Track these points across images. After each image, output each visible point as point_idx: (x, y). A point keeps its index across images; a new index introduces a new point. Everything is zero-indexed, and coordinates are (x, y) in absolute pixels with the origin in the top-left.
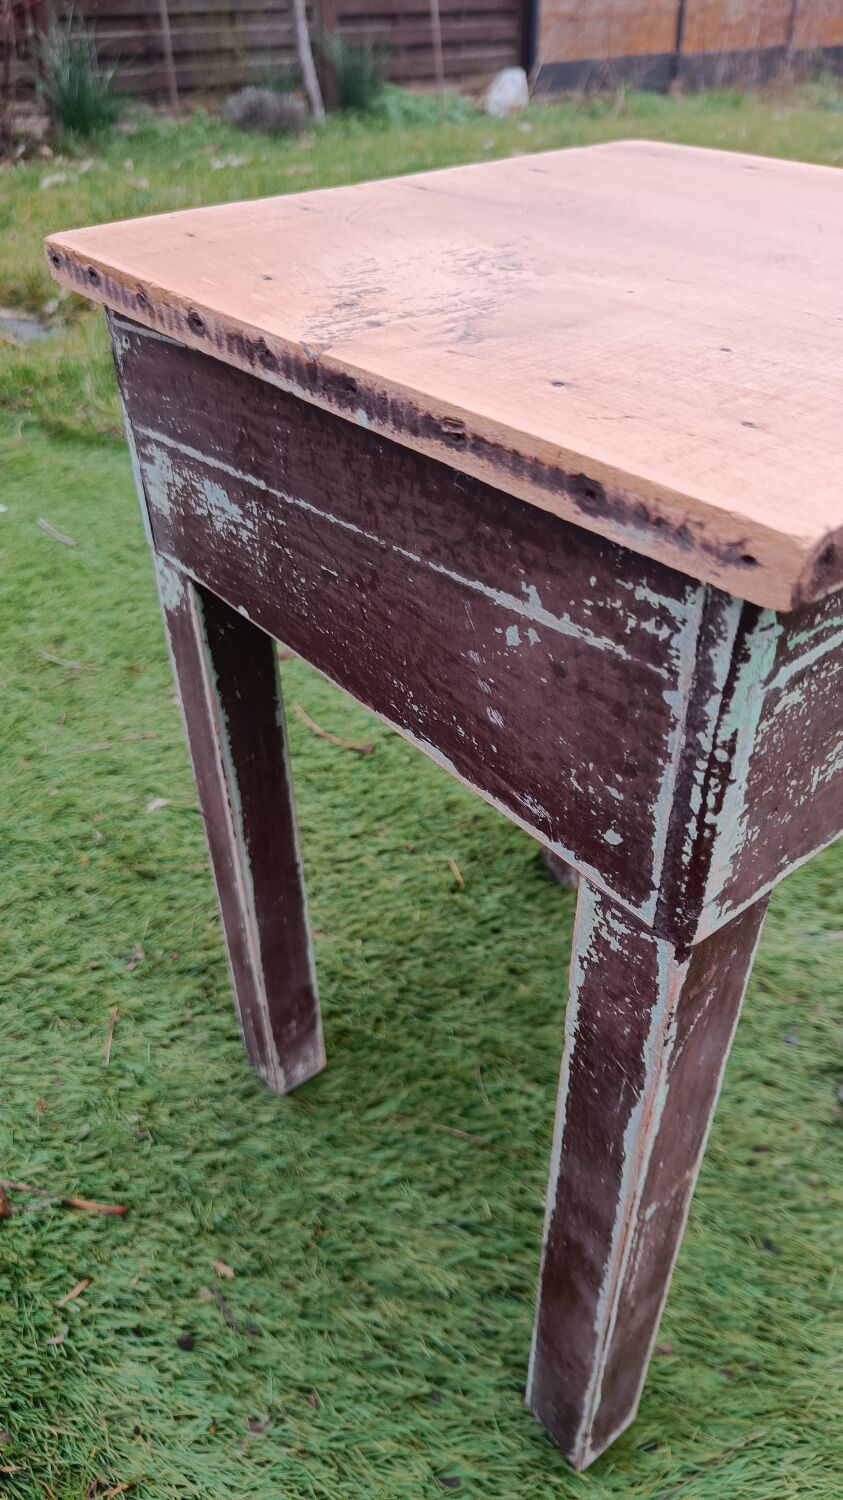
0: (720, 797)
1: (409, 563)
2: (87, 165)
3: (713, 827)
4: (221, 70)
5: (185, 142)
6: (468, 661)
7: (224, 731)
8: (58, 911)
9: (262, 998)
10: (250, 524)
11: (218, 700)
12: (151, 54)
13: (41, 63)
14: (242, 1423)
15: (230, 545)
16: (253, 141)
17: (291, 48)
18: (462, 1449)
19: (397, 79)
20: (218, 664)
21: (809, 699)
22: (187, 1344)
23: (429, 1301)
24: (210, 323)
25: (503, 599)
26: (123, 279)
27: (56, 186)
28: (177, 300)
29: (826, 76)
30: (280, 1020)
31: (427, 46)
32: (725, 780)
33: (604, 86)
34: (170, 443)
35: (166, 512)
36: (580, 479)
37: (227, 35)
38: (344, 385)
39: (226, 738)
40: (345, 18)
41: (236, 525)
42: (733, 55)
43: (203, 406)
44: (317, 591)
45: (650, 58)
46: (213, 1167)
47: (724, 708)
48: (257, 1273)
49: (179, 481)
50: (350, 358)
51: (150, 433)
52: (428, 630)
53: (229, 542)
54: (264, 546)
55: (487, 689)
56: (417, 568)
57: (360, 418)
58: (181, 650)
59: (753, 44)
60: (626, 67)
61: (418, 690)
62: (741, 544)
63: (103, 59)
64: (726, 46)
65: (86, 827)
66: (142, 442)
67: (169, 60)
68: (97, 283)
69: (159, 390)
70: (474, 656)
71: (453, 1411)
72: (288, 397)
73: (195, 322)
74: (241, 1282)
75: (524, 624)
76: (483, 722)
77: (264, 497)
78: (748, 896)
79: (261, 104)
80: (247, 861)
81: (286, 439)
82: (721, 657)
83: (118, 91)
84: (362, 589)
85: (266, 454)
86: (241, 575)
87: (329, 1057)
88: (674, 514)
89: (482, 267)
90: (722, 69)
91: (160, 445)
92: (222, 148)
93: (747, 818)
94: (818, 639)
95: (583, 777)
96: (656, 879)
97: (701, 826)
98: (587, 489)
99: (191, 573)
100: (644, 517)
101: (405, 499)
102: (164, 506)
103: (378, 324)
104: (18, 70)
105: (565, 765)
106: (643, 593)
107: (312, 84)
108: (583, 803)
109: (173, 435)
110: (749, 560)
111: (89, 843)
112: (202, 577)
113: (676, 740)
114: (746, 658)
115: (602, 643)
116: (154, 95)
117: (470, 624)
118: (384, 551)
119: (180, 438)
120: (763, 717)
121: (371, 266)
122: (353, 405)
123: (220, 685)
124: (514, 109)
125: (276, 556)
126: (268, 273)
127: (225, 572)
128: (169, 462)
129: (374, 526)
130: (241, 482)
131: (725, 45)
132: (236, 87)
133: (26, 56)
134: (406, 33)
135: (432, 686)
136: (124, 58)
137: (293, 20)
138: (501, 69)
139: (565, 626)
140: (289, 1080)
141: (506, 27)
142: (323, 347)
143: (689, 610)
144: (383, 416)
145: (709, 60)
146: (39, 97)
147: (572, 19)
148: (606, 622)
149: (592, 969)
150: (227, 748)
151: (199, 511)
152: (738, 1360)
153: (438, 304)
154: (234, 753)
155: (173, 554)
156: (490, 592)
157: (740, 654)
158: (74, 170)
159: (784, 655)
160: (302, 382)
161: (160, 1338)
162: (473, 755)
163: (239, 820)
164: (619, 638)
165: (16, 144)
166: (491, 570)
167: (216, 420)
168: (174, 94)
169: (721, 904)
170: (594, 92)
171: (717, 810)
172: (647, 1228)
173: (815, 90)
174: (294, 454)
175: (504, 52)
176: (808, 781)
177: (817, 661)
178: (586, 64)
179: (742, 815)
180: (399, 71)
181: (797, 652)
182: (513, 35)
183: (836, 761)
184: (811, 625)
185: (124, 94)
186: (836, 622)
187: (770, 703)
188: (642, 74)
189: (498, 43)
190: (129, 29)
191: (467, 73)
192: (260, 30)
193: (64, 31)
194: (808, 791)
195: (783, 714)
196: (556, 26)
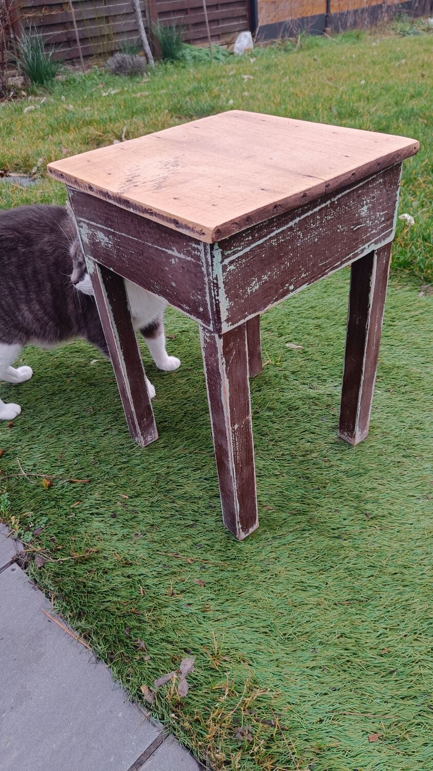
0: (218, 292)
1: (149, 246)
2: (44, 100)
3: (218, 300)
4: (104, 46)
5: (89, 83)
6: (166, 270)
7: (111, 312)
8: (60, 398)
9: (133, 409)
10: (111, 242)
11: (108, 301)
12: (70, 41)
13: (18, 51)
14: (133, 535)
15: (106, 250)
16: (121, 79)
17: (137, 31)
18: (203, 538)
19: (188, 41)
20: (107, 289)
21: (237, 268)
22: (114, 516)
23: (192, 499)
24: (94, 188)
25: (170, 252)
26: (70, 177)
27: (30, 112)
28: (86, 182)
29: (405, 17)
30: (140, 418)
31: (203, 23)
32: (218, 288)
33: (291, 35)
34: (87, 221)
35: (87, 242)
36: (175, 220)
37: (105, 28)
38: (127, 202)
39: (112, 315)
40: (162, 14)
41: (107, 243)
42: (356, 11)
43: (95, 210)
44: (130, 259)
45: (313, 17)
46: (121, 469)
47: (212, 270)
48: (136, 497)
49: (90, 232)
50: (128, 196)
51: (81, 219)
52: (156, 264)
53: (106, 248)
54: (115, 248)
55: (171, 277)
56: (151, 247)
57: (131, 210)
58: (95, 286)
59: (365, 5)
60: (302, 23)
61: (157, 281)
62: (201, 231)
63: (47, 45)
64: (351, 9)
65: (68, 370)
66: (79, 222)
67: (79, 43)
68: (63, 178)
69: (83, 206)
70: (167, 268)
71: (200, 528)
72: (115, 206)
73: (91, 188)
74: (130, 500)
75: (175, 257)
76: (172, 286)
77: (114, 234)
78: (237, 322)
79: (123, 60)
80: (123, 357)
81: (117, 217)
82: (209, 256)
83: (55, 62)
84: (140, 256)
85: (113, 222)
86: (110, 258)
87: (159, 435)
88: (191, 226)
89: (168, 166)
90: (350, 20)
91: (84, 222)
92: (107, 85)
93: (228, 299)
94: (234, 253)
95: (193, 295)
96: (211, 318)
97: (216, 300)
98: (176, 222)
99: (96, 260)
100: (187, 227)
101: (146, 230)
102: (86, 240)
103: (136, 186)
104: (8, 55)
105: (189, 293)
106: (194, 245)
107: (147, 48)
108: (195, 302)
109: (87, 219)
110: (204, 233)
111: (70, 375)
112: (99, 261)
113: (206, 279)
114: (214, 257)
115: (189, 259)
116: (72, 60)
117: (164, 260)
118: (143, 244)
119: (90, 220)
120: (223, 272)
121: (138, 168)
122: (129, 207)
123: (108, 296)
124: (247, 50)
125: (118, 250)
126: (109, 172)
127: (106, 258)
128: (87, 227)
129: (140, 238)
130: (107, 230)
132: (112, 53)
133: (11, 48)
134: (192, 17)
135: (159, 279)
136: (57, 44)
137: (136, 18)
138: (240, 31)
139: (182, 256)
140: (146, 443)
141: (241, 10)
142: (122, 193)
143: (201, 248)
144: (136, 209)
145: (343, 15)
146: (19, 67)
148: (189, 253)
149: (206, 349)
150: (113, 318)
151: (97, 241)
152: (294, 509)
153: (153, 179)
154: (115, 319)
155: (90, 255)
156: (167, 250)
157: (212, 257)
158: (38, 102)
159: (224, 257)
160: (118, 202)
161: (105, 515)
162: (171, 297)
163: (119, 343)
164: (192, 257)
165: (9, 91)
166: (166, 245)
167: (99, 214)
168: (82, 60)
169: (228, 323)
170: (286, 38)
171: (218, 295)
172: (237, 434)
173: (399, 25)
174: (119, 221)
175: (241, 22)
176: (246, 291)
177: (236, 259)
178: (281, 24)
179: (226, 298)
180: (190, 37)
181: (228, 256)
182: (244, 13)
183: (255, 286)
184: (230, 249)
185: (58, 62)
186: (239, 249)
187: (224, 268)
188: (310, 26)
189: (237, 18)
190: (58, 30)
191: (223, 34)
192: (121, 24)
193: (28, 35)
194: (248, 294)
195: (229, 271)
196: (266, 7)
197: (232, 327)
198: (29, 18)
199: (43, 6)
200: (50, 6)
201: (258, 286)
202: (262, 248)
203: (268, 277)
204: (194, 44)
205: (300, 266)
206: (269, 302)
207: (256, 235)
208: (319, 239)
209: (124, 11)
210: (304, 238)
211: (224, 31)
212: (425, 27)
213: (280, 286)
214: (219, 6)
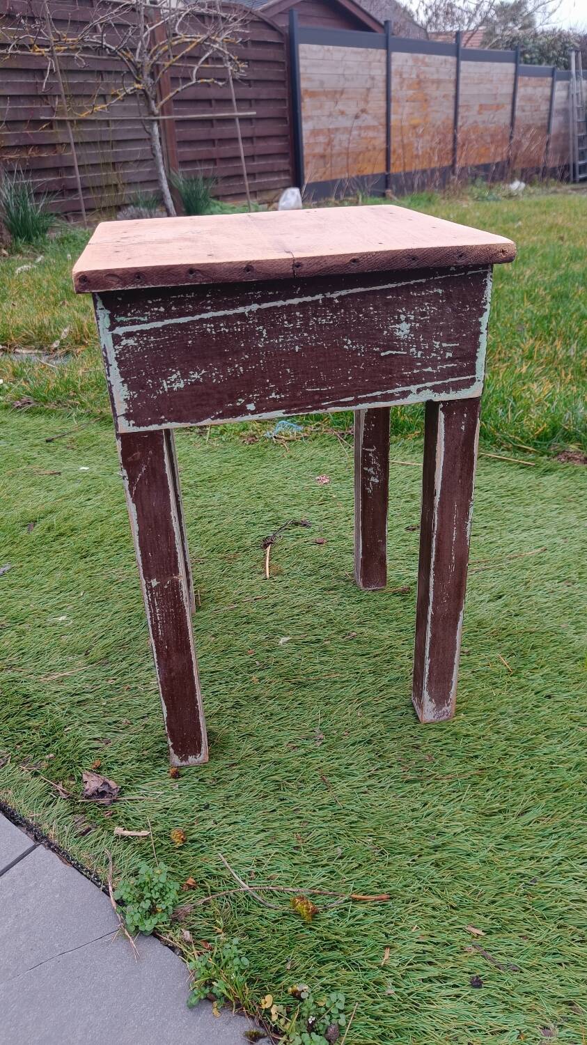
2: (40, 258)
3: (109, 382)
4: (109, 198)
12: (69, 190)
17: (156, 182)
19: (217, 197)
21: (141, 346)
22: (476, 984)
27: (26, 272)
29: (482, 181)
33: (348, 194)
37: (113, 176)
40: (184, 163)
42: (424, 171)
45: (374, 176)
59: (435, 165)
60: (361, 181)
63: (37, 195)
64: (419, 168)
67: (80, 193)
74: (491, 938)
78: (146, 424)
83: (47, 215)
90: (418, 181)
93: (126, 385)
94: (134, 323)
107: (170, 202)
120: (115, 344)
131: (417, 166)
134: (223, 169)
136: (51, 193)
137: (156, 165)
138: (285, 188)
141: (283, 163)
145: (409, 175)
147: (323, 156)
159: (115, 323)
161: (456, 982)
168: (84, 213)
170: (342, 197)
173: (476, 190)
175: (283, 178)
176: (160, 385)
177: (137, 331)
178: (334, 182)
179: (123, 382)
180: (219, 193)
181: (122, 324)
182: (287, 167)
183: (176, 382)
184: (125, 315)
185: (52, 214)
186: (142, 319)
187: (117, 340)
188: (370, 186)
189: (279, 173)
190: (50, 176)
191: (261, 191)
192: (132, 172)
193: (12, 180)
194: (163, 389)
195: (126, 346)
196: (314, 161)
197: (136, 429)
198: (11, 159)
199: (31, 145)
200: (40, 146)
201: (182, 385)
202: (187, 330)
203: (202, 376)
204: (226, 201)
205: (265, 378)
206: (207, 416)
207: (173, 308)
208: (303, 349)
209: (138, 157)
210: (270, 338)
211: (261, 188)
212: (506, 193)
213: (226, 396)
214: (256, 158)
